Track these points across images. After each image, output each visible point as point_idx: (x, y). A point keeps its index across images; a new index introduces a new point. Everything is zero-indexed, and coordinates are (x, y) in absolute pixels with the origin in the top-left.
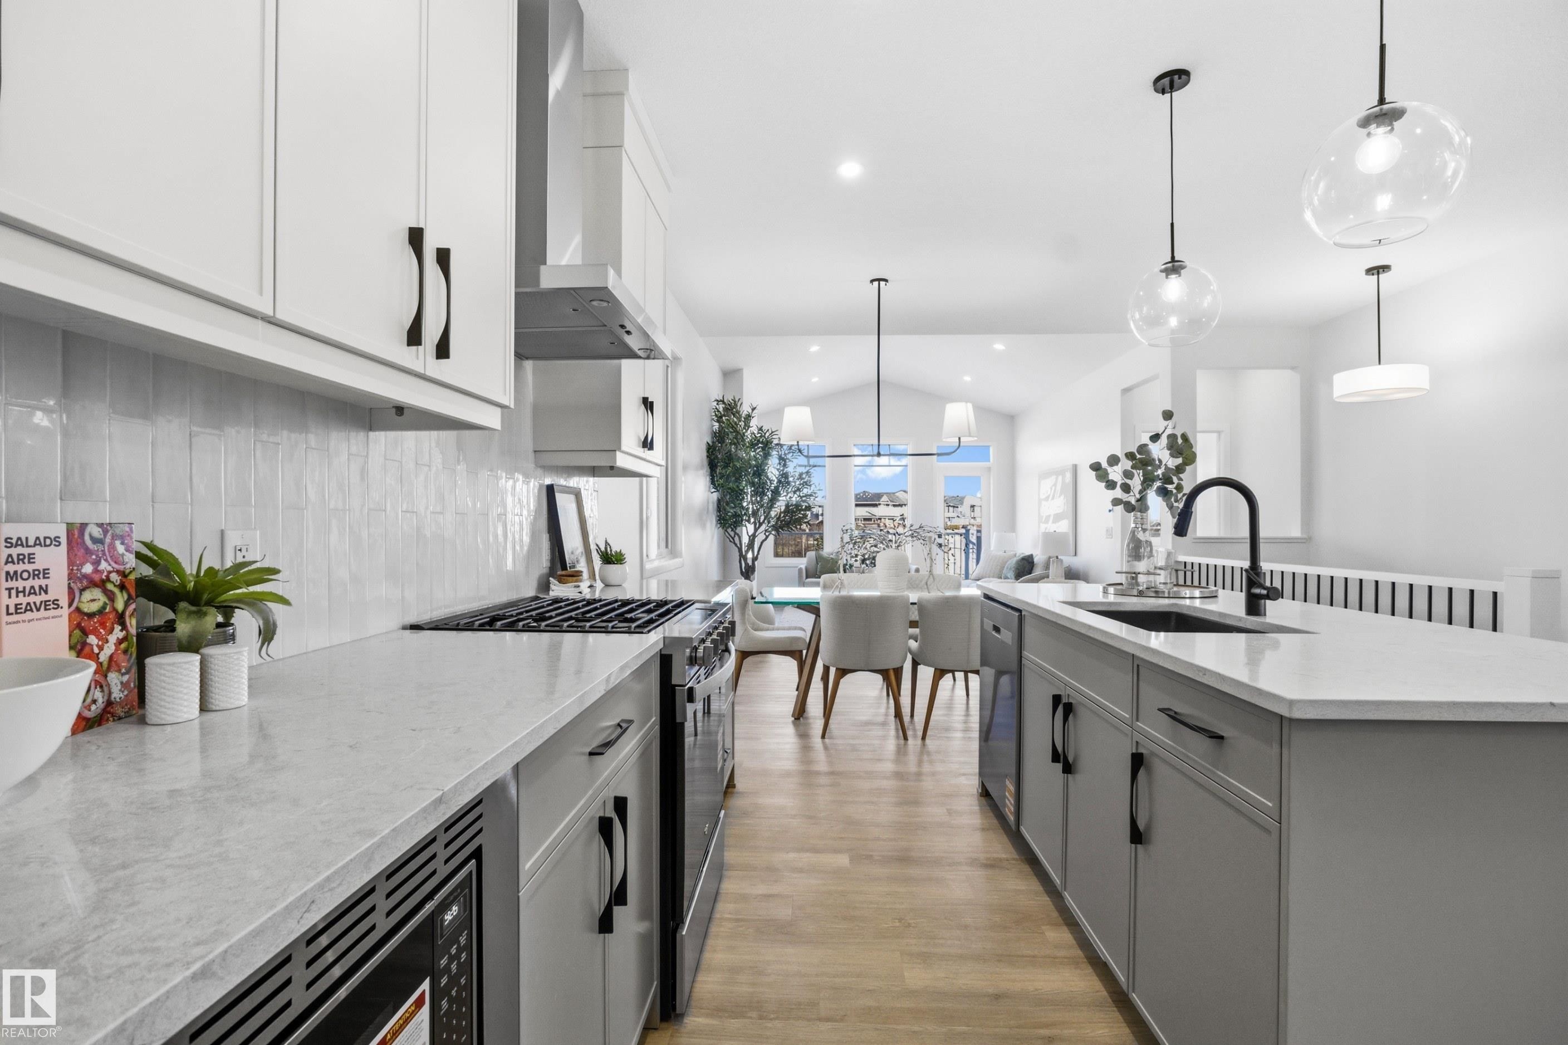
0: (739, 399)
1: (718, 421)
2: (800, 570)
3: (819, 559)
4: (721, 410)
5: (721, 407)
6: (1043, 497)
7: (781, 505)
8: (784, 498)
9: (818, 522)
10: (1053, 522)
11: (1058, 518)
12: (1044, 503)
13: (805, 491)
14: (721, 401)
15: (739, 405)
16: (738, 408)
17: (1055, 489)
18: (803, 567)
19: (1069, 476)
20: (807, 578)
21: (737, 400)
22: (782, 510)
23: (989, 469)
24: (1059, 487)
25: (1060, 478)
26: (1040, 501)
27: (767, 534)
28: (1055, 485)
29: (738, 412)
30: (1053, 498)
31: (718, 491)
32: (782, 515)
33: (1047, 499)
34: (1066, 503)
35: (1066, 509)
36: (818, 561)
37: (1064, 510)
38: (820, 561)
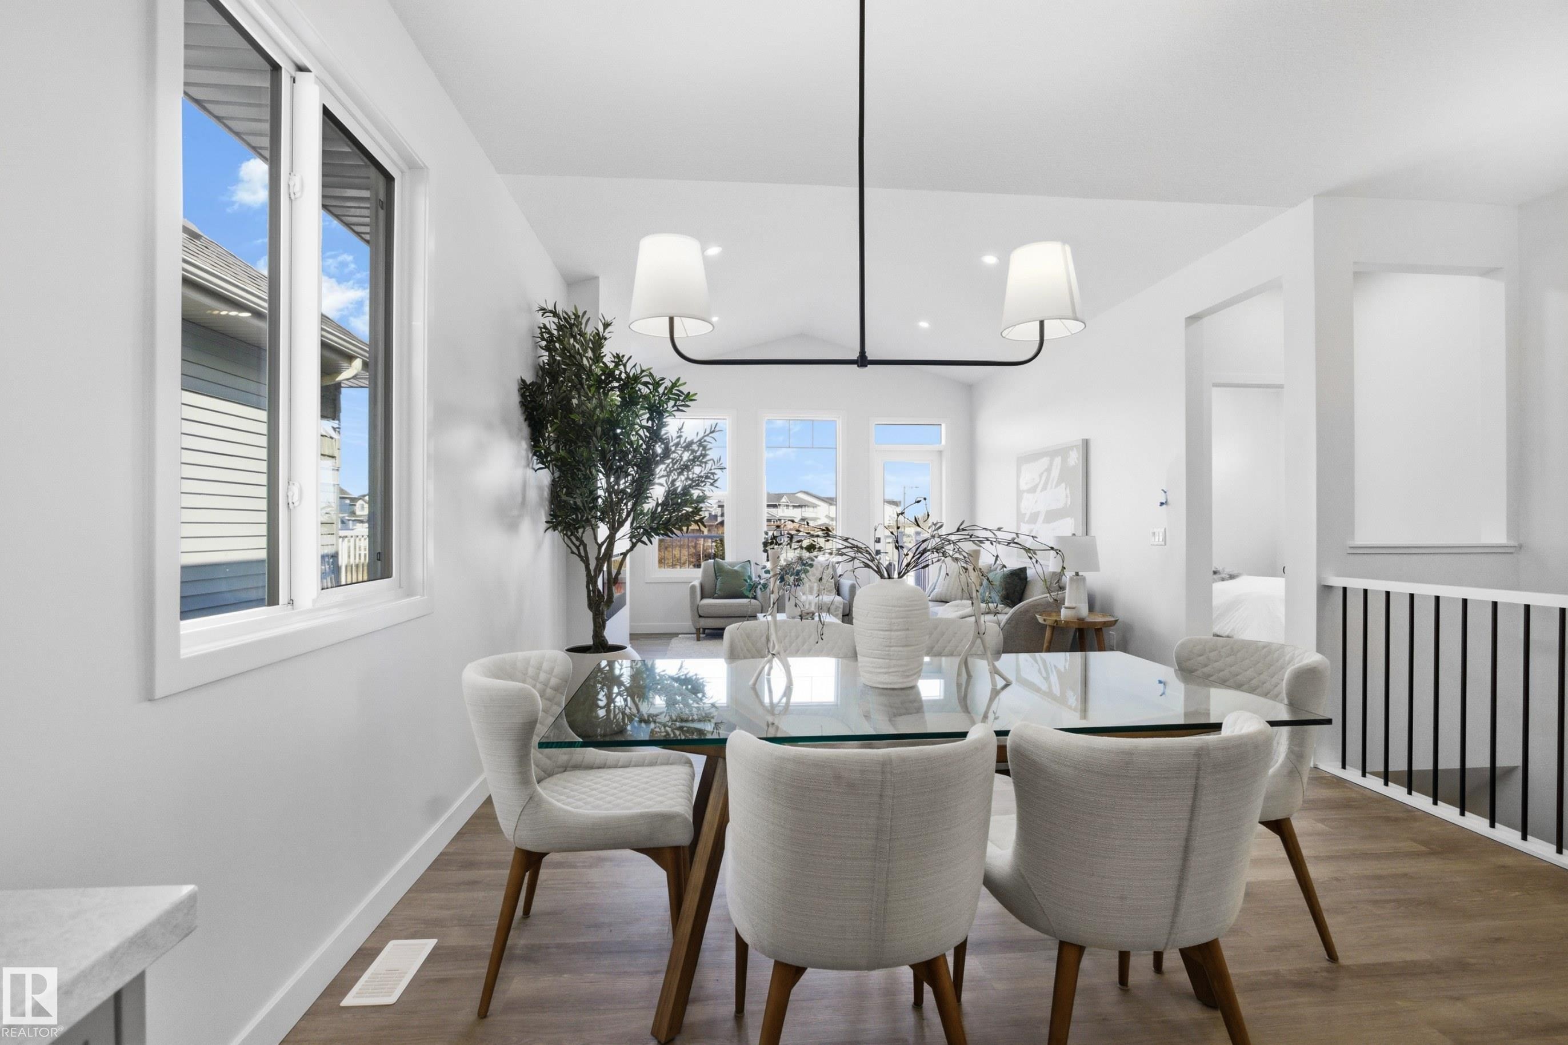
0: (585, 313)
1: (547, 348)
2: (693, 588)
3: (719, 571)
4: (553, 328)
5: (551, 322)
6: (1024, 486)
7: (658, 492)
8: (663, 481)
9: (717, 523)
10: (1044, 522)
11: (1053, 516)
12: (1025, 495)
13: (697, 470)
14: (551, 312)
15: (584, 321)
16: (583, 326)
17: (1048, 479)
18: (697, 583)
19: (1075, 458)
20: (703, 597)
21: (580, 314)
22: (660, 502)
23: (940, 452)
24: (1055, 473)
25: (1058, 460)
26: (1020, 494)
27: (634, 540)
28: (1049, 470)
29: (582, 334)
30: (1044, 488)
31: (548, 467)
32: (659, 509)
33: (1033, 490)
34: (1069, 494)
35: (1069, 503)
36: (717, 575)
37: (1066, 504)
38: (720, 576)
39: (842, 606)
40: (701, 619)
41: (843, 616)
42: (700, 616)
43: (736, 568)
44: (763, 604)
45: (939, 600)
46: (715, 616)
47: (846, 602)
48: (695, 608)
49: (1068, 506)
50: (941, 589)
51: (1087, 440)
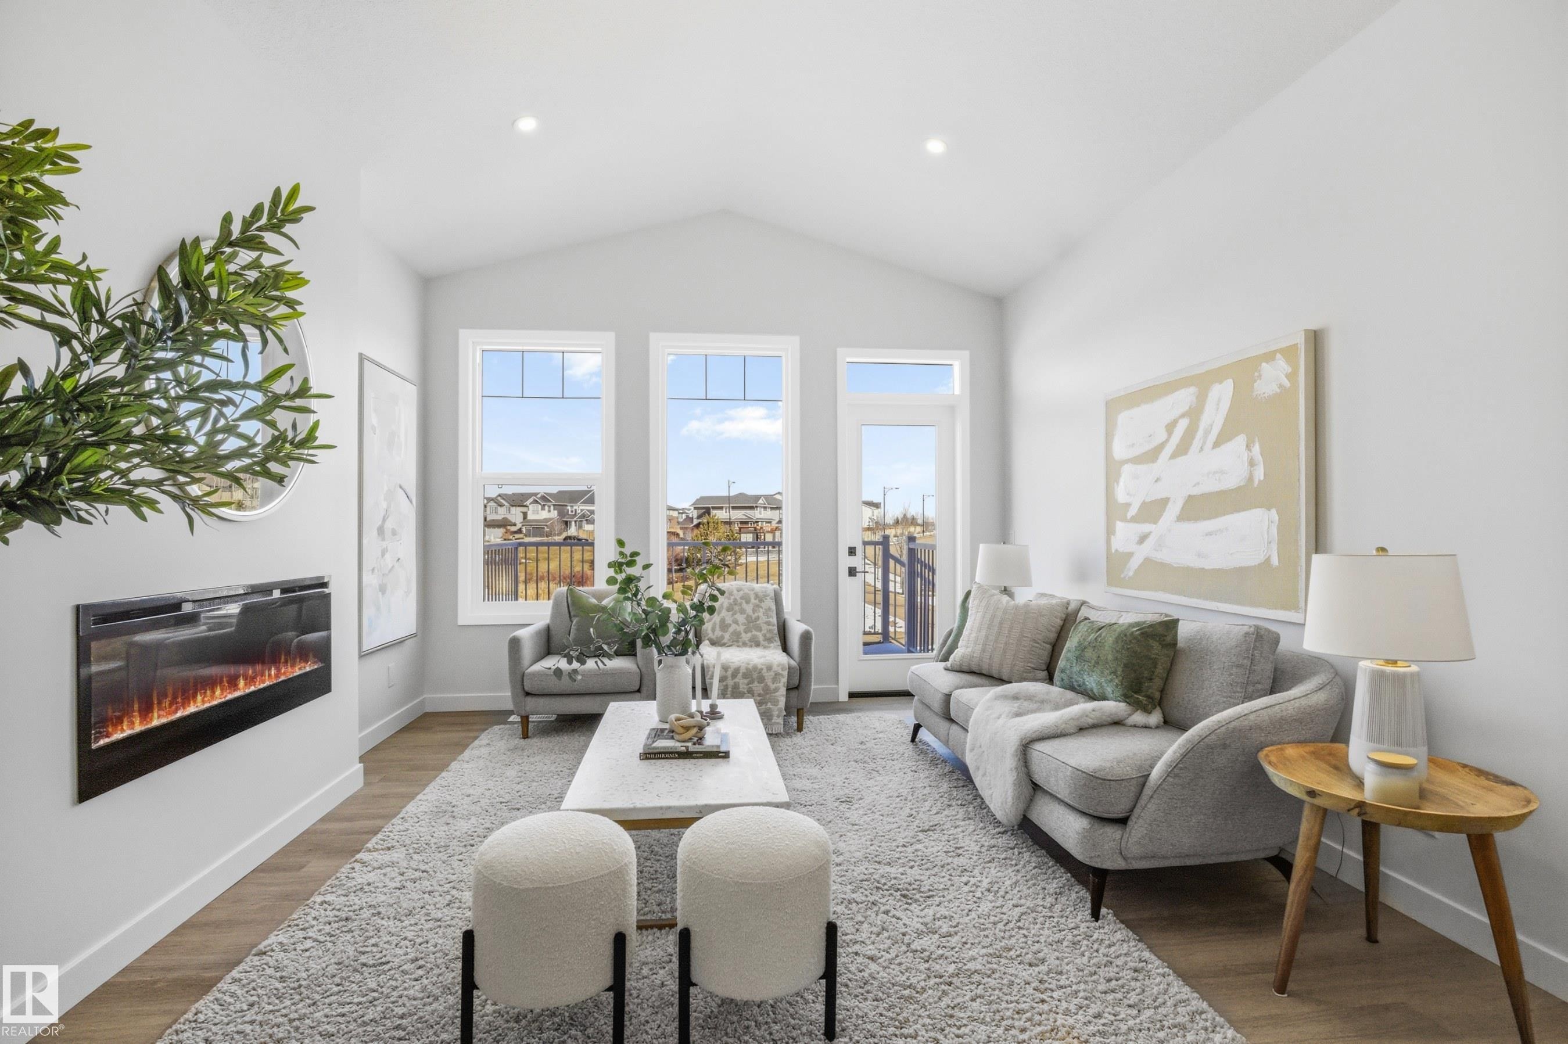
3: (576, 607)
6: (1123, 454)
11: (1209, 506)
12: (1129, 469)
17: (1192, 432)
19: (1279, 377)
20: (540, 656)
24: (1216, 416)
25: (1223, 388)
26: (1112, 471)
28: (1195, 412)
30: (1182, 449)
33: (1150, 457)
34: (1259, 458)
35: (1259, 474)
36: (572, 614)
37: (1251, 479)
38: (574, 616)
39: (785, 673)
40: (529, 699)
41: (788, 690)
42: (528, 694)
43: (604, 603)
44: (643, 670)
45: (965, 668)
46: (555, 691)
47: (793, 663)
48: (519, 678)
49: (1256, 482)
50: (970, 650)
51: (1315, 332)
